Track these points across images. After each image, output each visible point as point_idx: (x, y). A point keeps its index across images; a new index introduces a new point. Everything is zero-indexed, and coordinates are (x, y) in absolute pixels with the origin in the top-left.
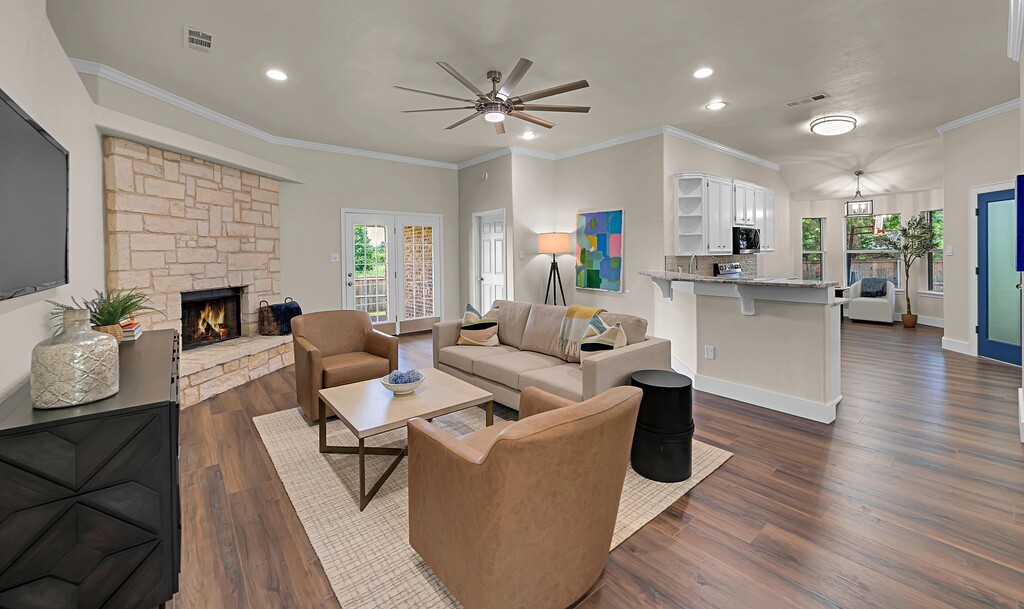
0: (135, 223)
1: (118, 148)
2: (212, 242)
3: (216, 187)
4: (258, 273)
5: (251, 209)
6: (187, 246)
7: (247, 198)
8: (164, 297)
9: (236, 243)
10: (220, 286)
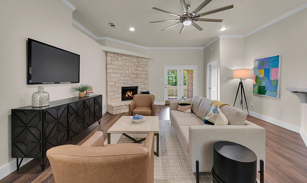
0: (111, 71)
1: (108, 55)
2: (129, 75)
3: (130, 62)
4: (141, 83)
5: (139, 67)
6: (123, 76)
7: (139, 64)
8: (118, 88)
9: (135, 75)
10: (131, 86)
